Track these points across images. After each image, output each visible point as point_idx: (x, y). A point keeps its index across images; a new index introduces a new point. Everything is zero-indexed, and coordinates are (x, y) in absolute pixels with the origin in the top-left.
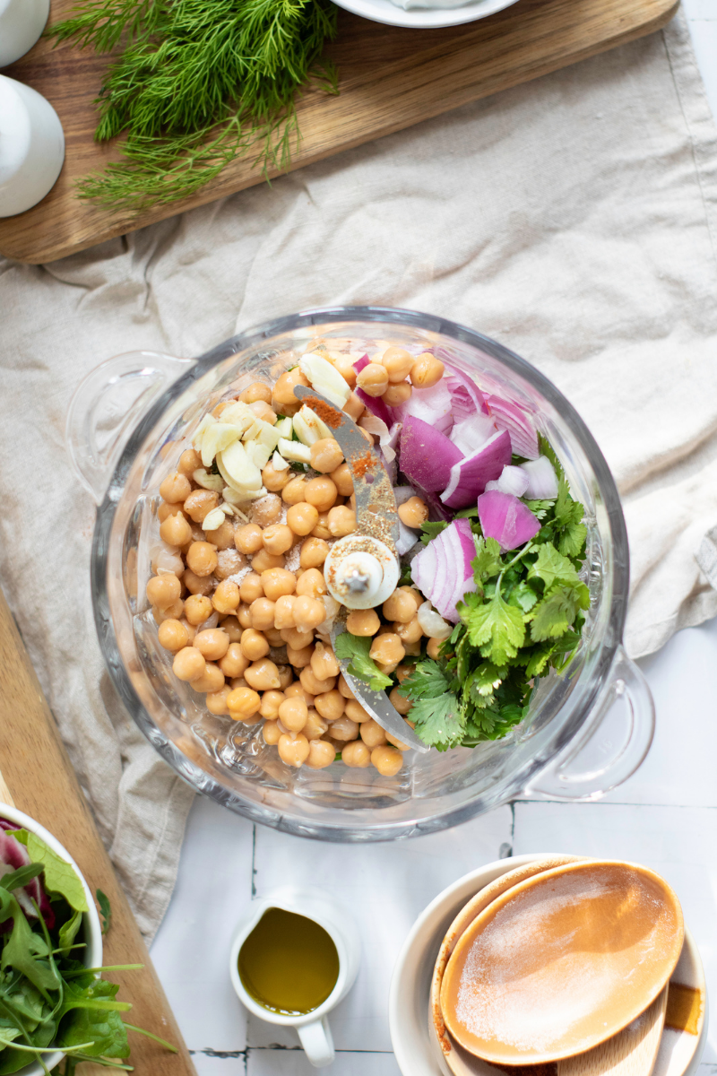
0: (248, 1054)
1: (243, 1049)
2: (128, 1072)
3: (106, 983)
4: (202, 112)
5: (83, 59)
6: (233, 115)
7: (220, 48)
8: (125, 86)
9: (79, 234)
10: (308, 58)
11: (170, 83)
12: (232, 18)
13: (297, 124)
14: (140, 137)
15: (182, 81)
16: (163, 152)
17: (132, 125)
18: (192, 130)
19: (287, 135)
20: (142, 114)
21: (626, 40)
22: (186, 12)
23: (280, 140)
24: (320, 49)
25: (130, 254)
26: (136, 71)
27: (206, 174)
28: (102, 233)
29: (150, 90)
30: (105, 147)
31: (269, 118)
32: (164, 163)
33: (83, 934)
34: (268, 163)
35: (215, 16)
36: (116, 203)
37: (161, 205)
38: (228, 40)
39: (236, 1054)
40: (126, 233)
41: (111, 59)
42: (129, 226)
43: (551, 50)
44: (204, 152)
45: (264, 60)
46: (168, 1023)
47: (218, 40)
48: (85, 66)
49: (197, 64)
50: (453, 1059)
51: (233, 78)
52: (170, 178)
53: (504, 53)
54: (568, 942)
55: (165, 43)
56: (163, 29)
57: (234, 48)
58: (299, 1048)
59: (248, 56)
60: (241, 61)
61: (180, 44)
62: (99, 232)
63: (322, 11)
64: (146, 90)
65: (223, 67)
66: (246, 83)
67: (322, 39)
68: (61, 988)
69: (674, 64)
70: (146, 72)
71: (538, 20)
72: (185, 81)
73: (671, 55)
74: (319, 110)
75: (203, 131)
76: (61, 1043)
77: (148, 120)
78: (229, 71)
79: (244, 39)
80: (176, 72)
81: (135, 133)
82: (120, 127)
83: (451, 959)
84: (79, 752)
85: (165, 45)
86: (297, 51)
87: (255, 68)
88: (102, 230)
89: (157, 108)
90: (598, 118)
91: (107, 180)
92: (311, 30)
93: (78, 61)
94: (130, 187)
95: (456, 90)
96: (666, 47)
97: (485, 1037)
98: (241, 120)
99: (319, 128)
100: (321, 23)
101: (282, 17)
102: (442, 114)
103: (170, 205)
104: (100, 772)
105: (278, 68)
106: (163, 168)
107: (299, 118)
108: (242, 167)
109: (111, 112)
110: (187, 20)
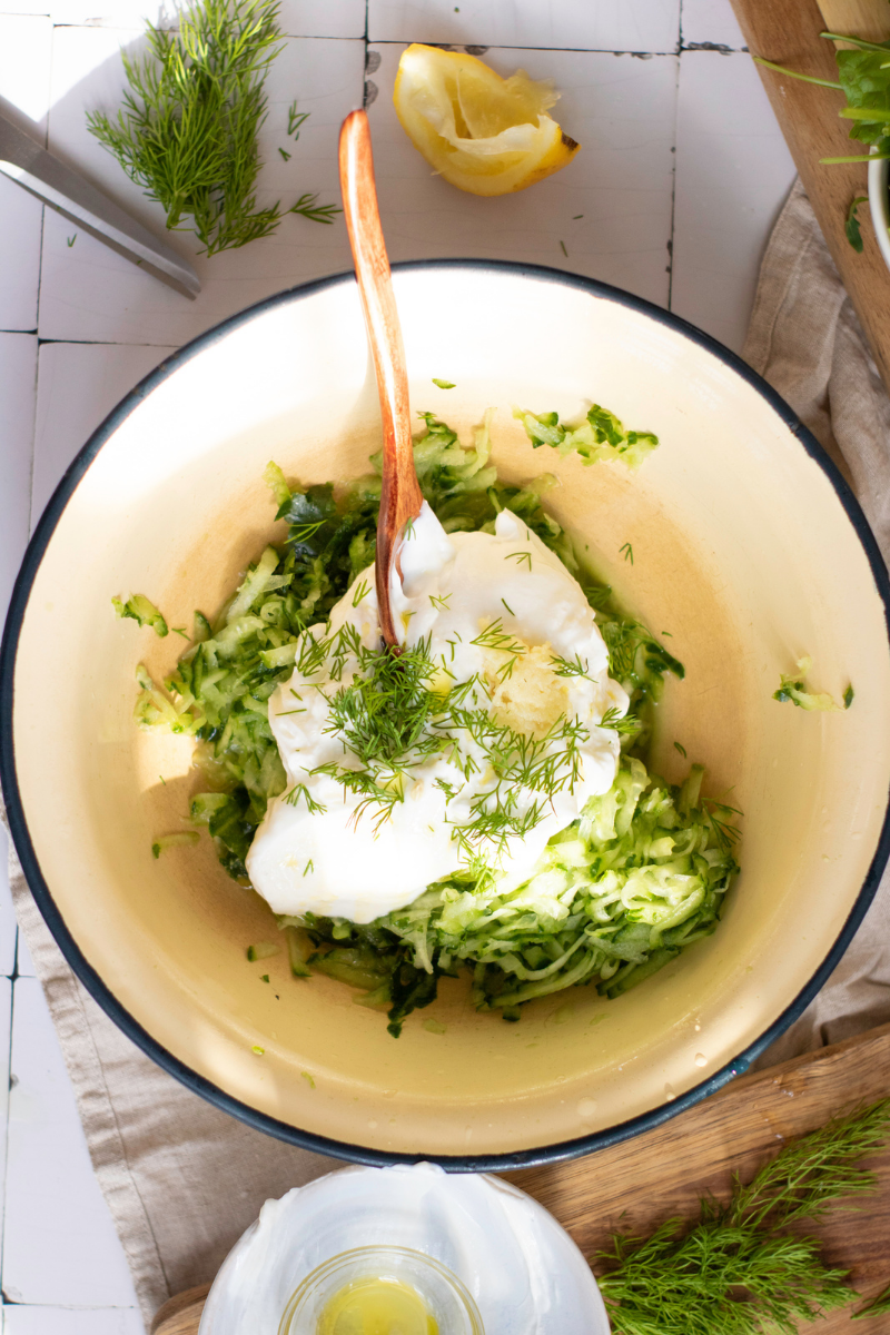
0: (678, 47)
1: (684, 53)
2: (827, 31)
3: (865, 141)
5: (876, 1259)
9: (883, 1047)
25: (818, 1022)
28: (855, 1048)
39: (693, 47)
40: (825, 1048)
42: (822, 1057)
46: (778, 89)
48: (873, 1251)
58: (616, 53)
62: (858, 1049)
69: (155, 1255)
73: (159, 1266)
84: (881, 420)
88: (854, 1052)
93: (882, 1257)
96: (165, 1275)
104: (857, 394)
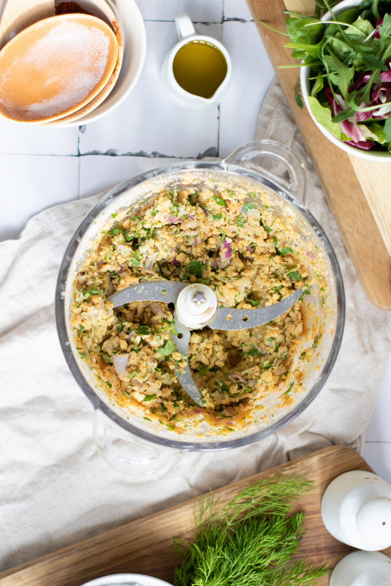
0: (221, 20)
1: (225, 23)
2: (286, 10)
3: (299, 58)
4: (247, 528)
5: (311, 556)
6: (230, 526)
7: (237, 562)
8: (289, 541)
9: (313, 462)
10: (190, 557)
11: (264, 543)
12: (231, 578)
13: (196, 521)
14: (281, 514)
15: (258, 544)
16: (268, 506)
17: (285, 521)
18: (252, 518)
19: (201, 515)
20: (280, 526)
21: (18, 567)
22: (256, 581)
23: (205, 513)
24: (183, 562)
25: (286, 450)
26: (283, 550)
27: (245, 494)
28: (301, 462)
29: (275, 539)
30: (299, 509)
31: (211, 525)
32: (267, 500)
33: (311, 84)
34: (211, 501)
35: (240, 580)
36: (293, 479)
37: (269, 478)
38: (233, 566)
39: (229, 20)
40: (288, 463)
41: (296, 556)
42: (286, 466)
43: (58, 562)
44: (246, 506)
45: (213, 556)
46: (265, 37)
47: (238, 566)
48: (310, 552)
49: (250, 554)
50: (111, 17)
51: (230, 546)
52: (264, 492)
53: (83, 560)
54: (49, 79)
55: (267, 565)
56: (268, 573)
57: (230, 562)
58: (194, 23)
59: (222, 558)
60: (226, 555)
61: (259, 565)
62: (303, 463)
63: (182, 582)
64: (277, 539)
65: (236, 552)
66: (223, 544)
67: (182, 568)
68: (323, 56)
70: (277, 549)
71: (66, 578)
72: (256, 545)
74: (183, 529)
75: (246, 518)
76: (322, 26)
77: (276, 524)
78: (233, 550)
79: (224, 567)
80: (261, 549)
81: (283, 517)
82: (291, 519)
83: (113, 70)
85: (267, 564)
86: (196, 561)
87: (218, 551)
88: (300, 464)
89: (271, 530)
90: (32, 526)
91: (298, 491)
92: (188, 572)
93: (314, 555)
94: (286, 487)
95: (110, 540)
97: (94, 29)
98: (226, 524)
99: (184, 519)
100: (183, 576)
101: (204, 579)
102: (117, 527)
103: (264, 478)
105: (206, 552)
106: (268, 497)
107: (194, 524)
108: (225, 498)
109: (296, 527)
110: (255, 577)
